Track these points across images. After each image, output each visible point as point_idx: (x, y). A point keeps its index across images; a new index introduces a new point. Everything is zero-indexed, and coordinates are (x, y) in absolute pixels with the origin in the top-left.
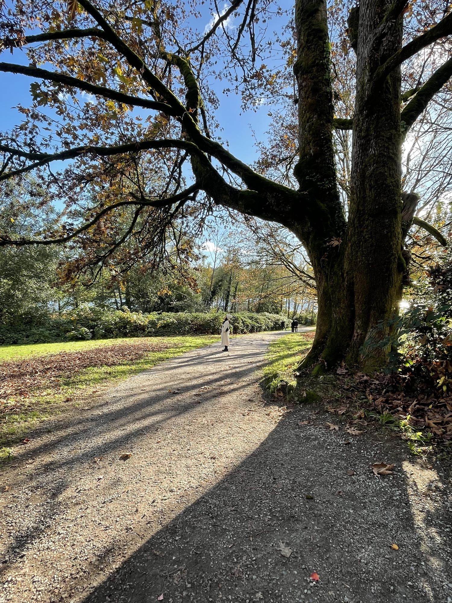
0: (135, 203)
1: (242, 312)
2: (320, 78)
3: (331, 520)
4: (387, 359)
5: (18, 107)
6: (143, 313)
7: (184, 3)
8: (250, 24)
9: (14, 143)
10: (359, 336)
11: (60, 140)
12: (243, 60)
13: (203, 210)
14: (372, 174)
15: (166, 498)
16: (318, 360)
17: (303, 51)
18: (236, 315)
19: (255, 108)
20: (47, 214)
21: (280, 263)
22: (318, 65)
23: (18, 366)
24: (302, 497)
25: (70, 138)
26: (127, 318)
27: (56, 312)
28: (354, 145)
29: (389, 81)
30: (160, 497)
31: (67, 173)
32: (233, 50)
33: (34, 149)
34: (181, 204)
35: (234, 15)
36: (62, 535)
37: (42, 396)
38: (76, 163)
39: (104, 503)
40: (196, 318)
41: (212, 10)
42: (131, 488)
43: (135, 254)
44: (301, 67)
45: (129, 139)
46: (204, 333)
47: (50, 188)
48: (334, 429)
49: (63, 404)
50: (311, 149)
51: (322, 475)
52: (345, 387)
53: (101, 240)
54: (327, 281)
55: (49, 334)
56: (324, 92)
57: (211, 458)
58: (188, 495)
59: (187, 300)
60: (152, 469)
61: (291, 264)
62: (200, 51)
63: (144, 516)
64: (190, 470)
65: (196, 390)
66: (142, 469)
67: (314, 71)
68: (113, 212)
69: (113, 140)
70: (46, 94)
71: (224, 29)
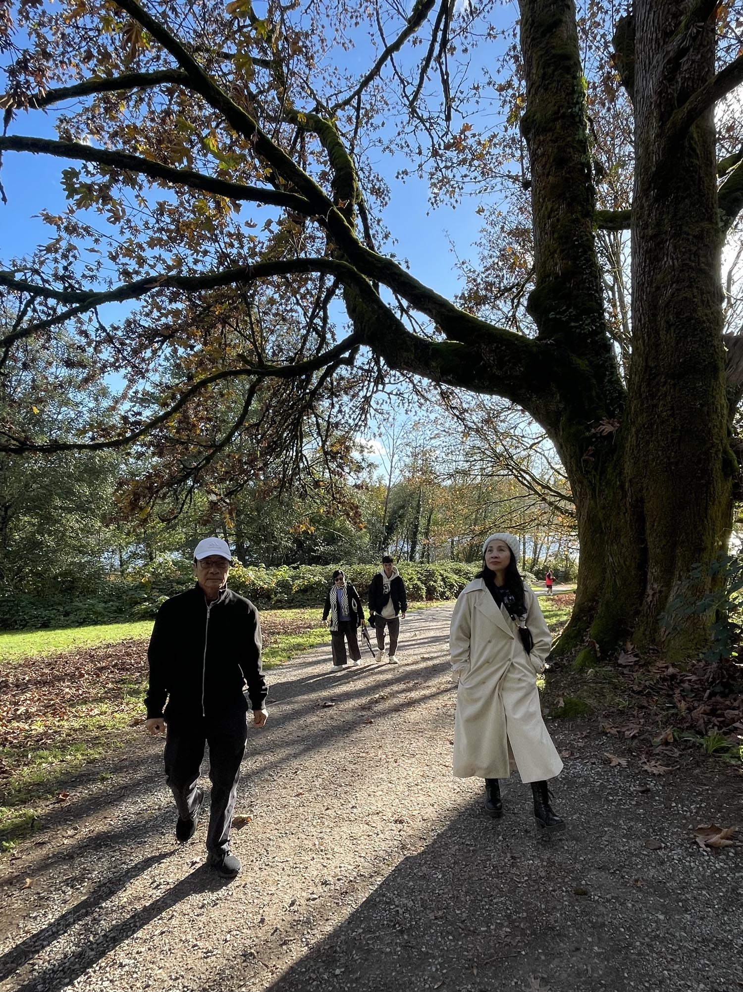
0: (248, 373)
1: (441, 562)
2: (569, 139)
3: (622, 934)
4: (710, 635)
5: (43, 215)
6: (267, 568)
7: (323, 27)
8: (439, 56)
9: (36, 277)
10: (657, 595)
11: (116, 268)
12: (429, 119)
13: (366, 383)
14: (670, 301)
15: (315, 896)
16: (583, 641)
17: (536, 93)
18: (431, 567)
19: (453, 201)
20: (96, 400)
21: (506, 472)
22: (564, 116)
23: (50, 664)
24: (567, 891)
25: (132, 265)
26: (239, 577)
27: (115, 570)
28: (634, 253)
29: (695, 135)
30: (304, 894)
31: (129, 326)
32: (411, 103)
33: (71, 286)
34: (329, 372)
35: (411, 43)
36: (127, 968)
37: (91, 716)
38: (144, 307)
39: (203, 907)
40: (360, 573)
41: (372, 35)
42: (250, 880)
43: (251, 463)
44: (533, 121)
45: (234, 262)
47: (100, 352)
48: (619, 764)
49: (127, 729)
50: (556, 265)
51: (602, 849)
52: (636, 688)
53: (190, 441)
54: (593, 497)
55: (105, 608)
56: (577, 164)
57: (396, 822)
58: (354, 890)
59: (343, 543)
60: (289, 844)
61: (527, 473)
62: (353, 107)
63: (275, 931)
64: (358, 844)
65: (364, 700)
66: (271, 843)
67: (558, 127)
68: (210, 389)
69: (207, 264)
70: (89, 188)
71: (395, 67)
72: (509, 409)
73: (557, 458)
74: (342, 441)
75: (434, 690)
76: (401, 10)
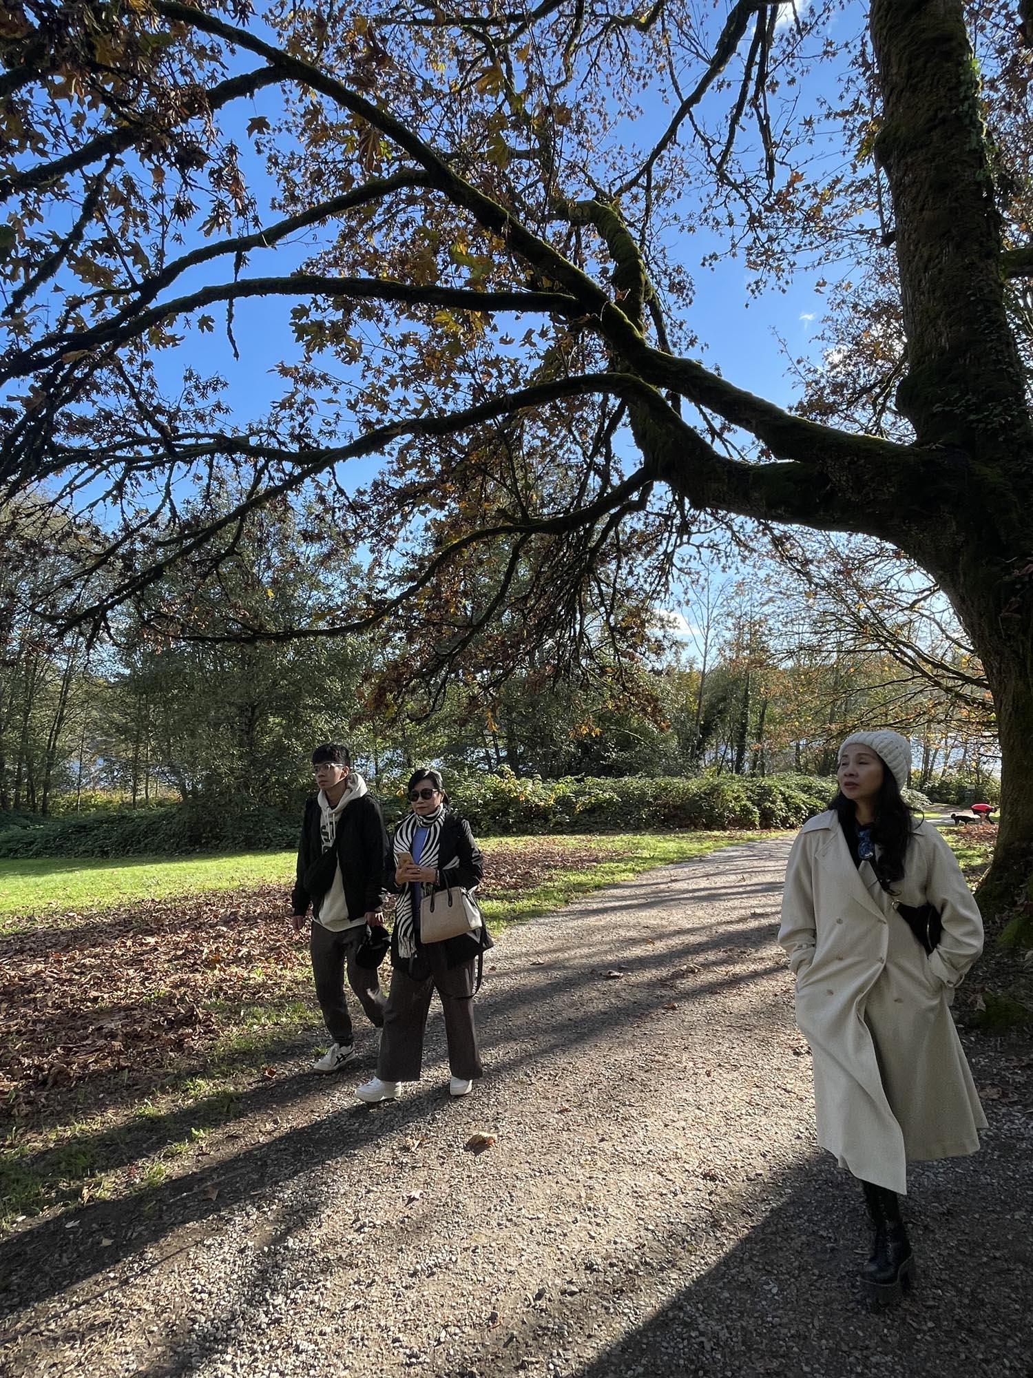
0: (508, 531)
1: (782, 775)
2: (954, 152)
5: (279, 367)
6: (544, 780)
7: (603, 99)
8: (756, 97)
9: (272, 440)
11: (356, 418)
12: (745, 183)
13: (667, 534)
15: (574, 1288)
17: (898, 100)
18: (766, 782)
19: (782, 283)
21: (875, 646)
22: (944, 122)
25: (374, 415)
26: (510, 791)
30: (558, 1281)
31: (376, 489)
32: (719, 166)
33: (308, 445)
34: (613, 522)
35: (716, 89)
36: (303, 1357)
39: (414, 1275)
40: (665, 789)
41: (664, 91)
42: (484, 1240)
43: (516, 645)
45: (491, 395)
46: (687, 826)
50: (940, 335)
53: (443, 620)
54: (1023, 674)
56: (970, 186)
57: (705, 1176)
58: (635, 1289)
59: (643, 747)
60: (543, 1190)
61: (908, 647)
62: (643, 187)
63: (511, 1340)
64: (644, 1207)
65: (664, 972)
66: (518, 1183)
67: (935, 138)
68: (466, 555)
69: (462, 402)
70: (320, 325)
71: (695, 126)
72: (878, 556)
73: (956, 624)
74: (636, 613)
75: (770, 964)
76: (701, 51)
